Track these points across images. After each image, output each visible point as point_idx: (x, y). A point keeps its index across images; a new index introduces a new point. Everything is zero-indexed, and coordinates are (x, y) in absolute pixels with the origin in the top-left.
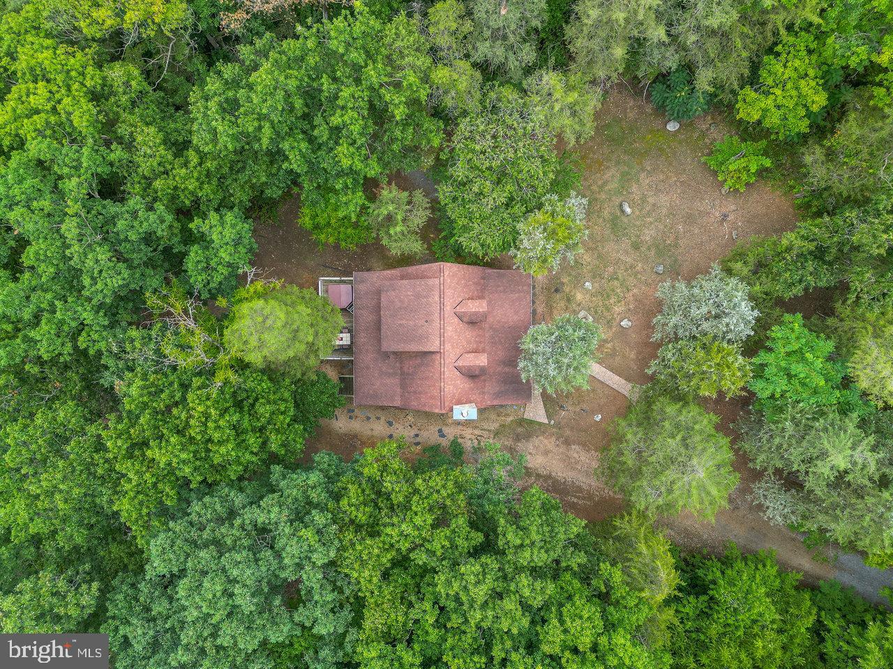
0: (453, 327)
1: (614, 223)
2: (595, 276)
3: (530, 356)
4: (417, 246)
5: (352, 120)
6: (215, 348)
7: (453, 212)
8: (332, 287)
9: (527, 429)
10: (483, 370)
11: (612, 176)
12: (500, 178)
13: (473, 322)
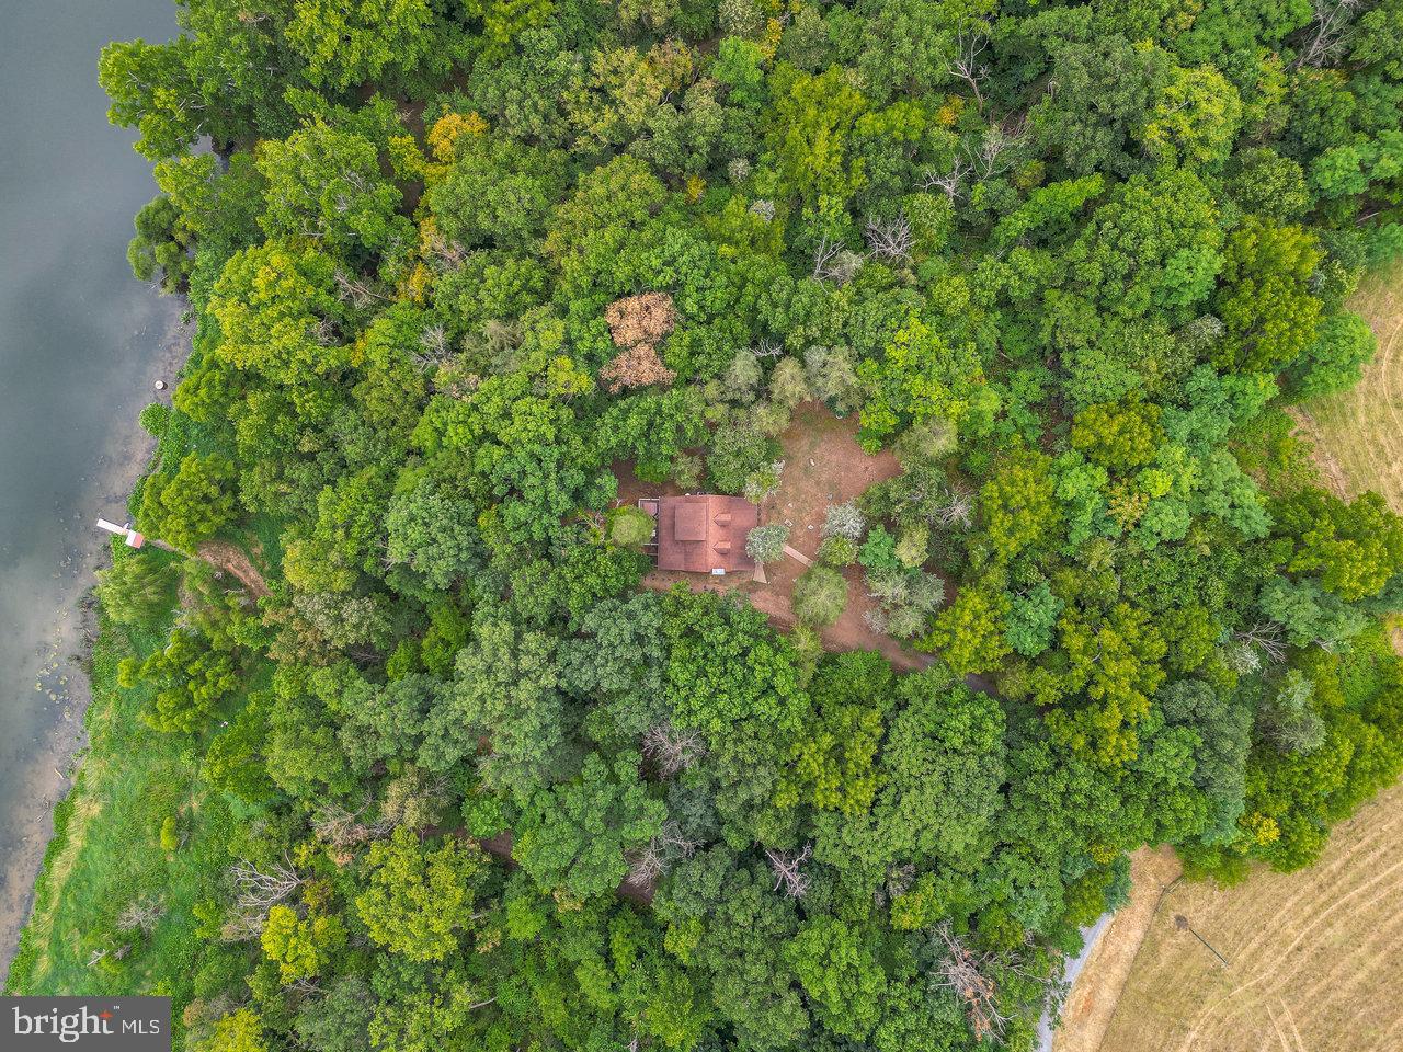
0: (713, 528)
1: (806, 469)
2: (795, 500)
3: (751, 544)
4: (695, 484)
5: (668, 434)
6: (608, 536)
7: (714, 469)
8: (646, 504)
9: (754, 587)
10: (728, 550)
11: (805, 443)
12: (738, 454)
13: (724, 525)
